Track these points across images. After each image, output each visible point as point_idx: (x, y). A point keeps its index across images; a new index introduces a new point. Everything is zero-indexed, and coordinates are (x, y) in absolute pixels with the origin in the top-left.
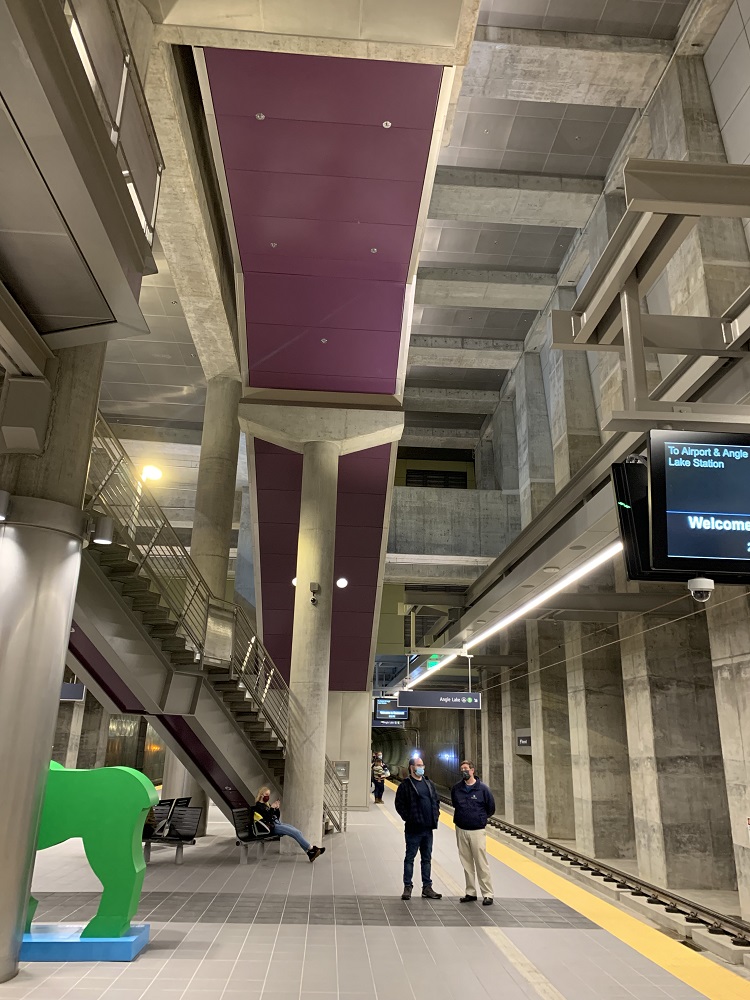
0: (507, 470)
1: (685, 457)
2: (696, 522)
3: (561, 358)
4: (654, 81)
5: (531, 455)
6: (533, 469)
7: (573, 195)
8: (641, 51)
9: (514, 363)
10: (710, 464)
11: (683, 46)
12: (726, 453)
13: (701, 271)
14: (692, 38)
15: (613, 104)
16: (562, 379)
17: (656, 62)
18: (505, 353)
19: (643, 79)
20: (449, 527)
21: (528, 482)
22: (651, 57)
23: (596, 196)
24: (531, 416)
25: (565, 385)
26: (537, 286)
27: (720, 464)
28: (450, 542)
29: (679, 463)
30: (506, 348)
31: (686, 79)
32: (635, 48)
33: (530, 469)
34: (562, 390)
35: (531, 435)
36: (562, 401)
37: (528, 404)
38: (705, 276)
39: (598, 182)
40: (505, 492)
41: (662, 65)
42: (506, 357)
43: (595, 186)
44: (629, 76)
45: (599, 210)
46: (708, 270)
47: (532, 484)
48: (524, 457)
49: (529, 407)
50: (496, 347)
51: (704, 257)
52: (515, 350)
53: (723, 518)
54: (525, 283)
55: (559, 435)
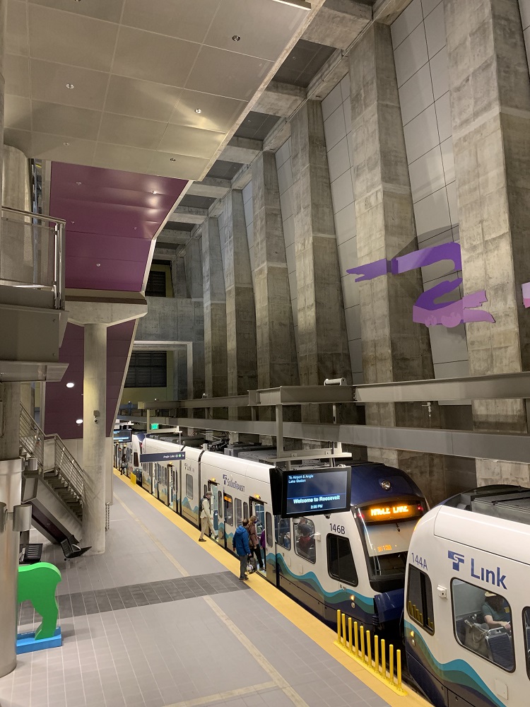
0: (195, 286)
1: (294, 479)
2: (296, 501)
3: (232, 237)
4: (294, 107)
5: (211, 285)
6: (213, 295)
7: (245, 149)
8: (289, 94)
9: (202, 221)
10: (302, 481)
11: (312, 95)
12: (307, 476)
13: (311, 239)
14: (316, 94)
15: (271, 113)
16: (233, 250)
17: (296, 100)
18: (196, 216)
19: (288, 106)
20: (157, 322)
21: (209, 303)
22: (294, 98)
23: (257, 152)
24: (212, 260)
25: (234, 255)
26: (219, 188)
27: (304, 481)
28: (158, 333)
29: (292, 482)
30: (197, 213)
31: (311, 116)
32: (285, 91)
33: (211, 294)
34: (232, 258)
35: (212, 273)
36: (232, 265)
37: (210, 252)
38: (313, 243)
39: (259, 142)
40: (193, 300)
41: (299, 102)
42: (196, 218)
43: (257, 144)
44: (280, 103)
45: (259, 158)
46: (314, 238)
47: (211, 304)
48: (207, 285)
49: (211, 254)
50: (190, 212)
51: (313, 231)
52: (203, 215)
53: (304, 499)
54: (211, 185)
55: (230, 285)
